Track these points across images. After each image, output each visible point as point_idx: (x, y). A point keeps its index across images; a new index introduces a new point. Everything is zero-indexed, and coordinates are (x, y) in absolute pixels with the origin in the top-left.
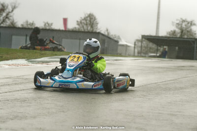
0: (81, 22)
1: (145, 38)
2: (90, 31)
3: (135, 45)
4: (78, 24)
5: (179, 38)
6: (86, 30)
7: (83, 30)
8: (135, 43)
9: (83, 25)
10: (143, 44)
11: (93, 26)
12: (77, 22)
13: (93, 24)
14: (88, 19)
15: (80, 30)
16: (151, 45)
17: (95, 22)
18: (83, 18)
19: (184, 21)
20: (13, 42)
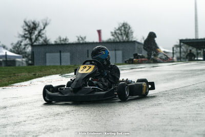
0: (115, 33)
1: (183, 42)
2: (126, 41)
3: (173, 50)
4: (113, 35)
6: (122, 41)
7: (118, 41)
8: (173, 48)
9: (118, 35)
10: (182, 50)
11: (129, 35)
12: (112, 33)
13: (128, 33)
14: (123, 28)
15: (116, 41)
17: (130, 31)
18: (117, 28)
20: (47, 60)
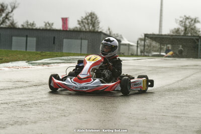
0: (82, 22)
1: (148, 37)
2: (92, 30)
3: (138, 43)
4: (79, 24)
5: (183, 36)
6: (88, 30)
7: (84, 30)
9: (84, 24)
10: (146, 43)
11: (95, 25)
12: (78, 21)
13: (94, 23)
14: (90, 18)
15: (82, 30)
16: (154, 43)
17: (96, 21)
18: (84, 17)
19: (187, 18)
20: (13, 43)
